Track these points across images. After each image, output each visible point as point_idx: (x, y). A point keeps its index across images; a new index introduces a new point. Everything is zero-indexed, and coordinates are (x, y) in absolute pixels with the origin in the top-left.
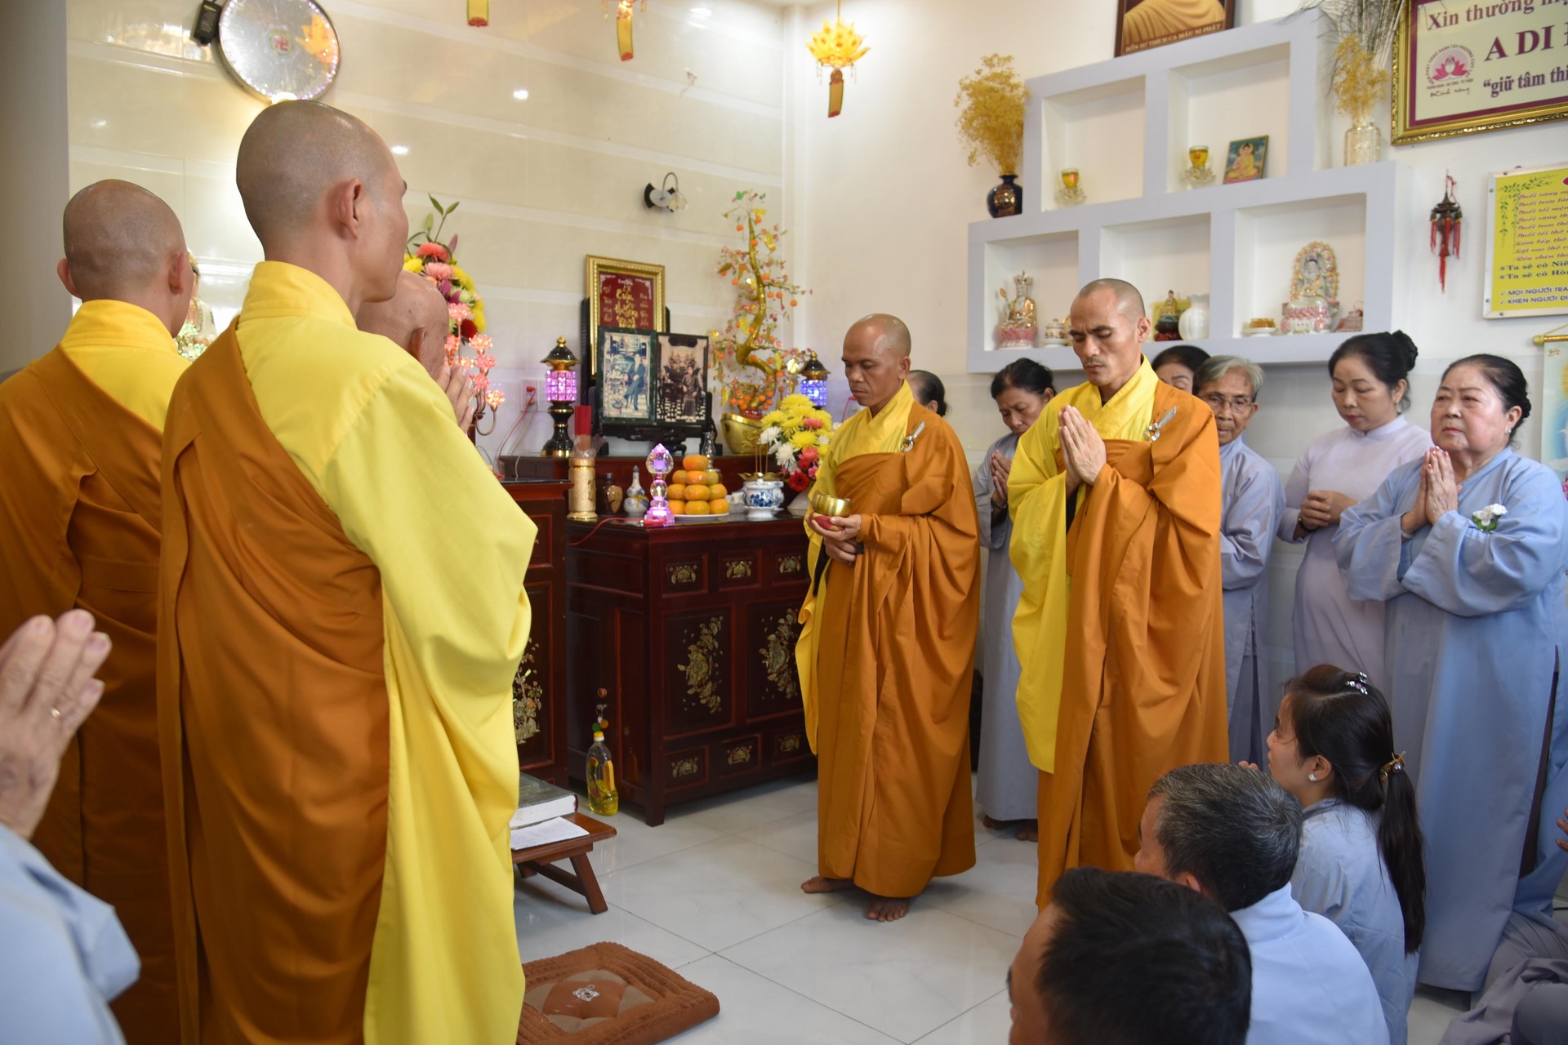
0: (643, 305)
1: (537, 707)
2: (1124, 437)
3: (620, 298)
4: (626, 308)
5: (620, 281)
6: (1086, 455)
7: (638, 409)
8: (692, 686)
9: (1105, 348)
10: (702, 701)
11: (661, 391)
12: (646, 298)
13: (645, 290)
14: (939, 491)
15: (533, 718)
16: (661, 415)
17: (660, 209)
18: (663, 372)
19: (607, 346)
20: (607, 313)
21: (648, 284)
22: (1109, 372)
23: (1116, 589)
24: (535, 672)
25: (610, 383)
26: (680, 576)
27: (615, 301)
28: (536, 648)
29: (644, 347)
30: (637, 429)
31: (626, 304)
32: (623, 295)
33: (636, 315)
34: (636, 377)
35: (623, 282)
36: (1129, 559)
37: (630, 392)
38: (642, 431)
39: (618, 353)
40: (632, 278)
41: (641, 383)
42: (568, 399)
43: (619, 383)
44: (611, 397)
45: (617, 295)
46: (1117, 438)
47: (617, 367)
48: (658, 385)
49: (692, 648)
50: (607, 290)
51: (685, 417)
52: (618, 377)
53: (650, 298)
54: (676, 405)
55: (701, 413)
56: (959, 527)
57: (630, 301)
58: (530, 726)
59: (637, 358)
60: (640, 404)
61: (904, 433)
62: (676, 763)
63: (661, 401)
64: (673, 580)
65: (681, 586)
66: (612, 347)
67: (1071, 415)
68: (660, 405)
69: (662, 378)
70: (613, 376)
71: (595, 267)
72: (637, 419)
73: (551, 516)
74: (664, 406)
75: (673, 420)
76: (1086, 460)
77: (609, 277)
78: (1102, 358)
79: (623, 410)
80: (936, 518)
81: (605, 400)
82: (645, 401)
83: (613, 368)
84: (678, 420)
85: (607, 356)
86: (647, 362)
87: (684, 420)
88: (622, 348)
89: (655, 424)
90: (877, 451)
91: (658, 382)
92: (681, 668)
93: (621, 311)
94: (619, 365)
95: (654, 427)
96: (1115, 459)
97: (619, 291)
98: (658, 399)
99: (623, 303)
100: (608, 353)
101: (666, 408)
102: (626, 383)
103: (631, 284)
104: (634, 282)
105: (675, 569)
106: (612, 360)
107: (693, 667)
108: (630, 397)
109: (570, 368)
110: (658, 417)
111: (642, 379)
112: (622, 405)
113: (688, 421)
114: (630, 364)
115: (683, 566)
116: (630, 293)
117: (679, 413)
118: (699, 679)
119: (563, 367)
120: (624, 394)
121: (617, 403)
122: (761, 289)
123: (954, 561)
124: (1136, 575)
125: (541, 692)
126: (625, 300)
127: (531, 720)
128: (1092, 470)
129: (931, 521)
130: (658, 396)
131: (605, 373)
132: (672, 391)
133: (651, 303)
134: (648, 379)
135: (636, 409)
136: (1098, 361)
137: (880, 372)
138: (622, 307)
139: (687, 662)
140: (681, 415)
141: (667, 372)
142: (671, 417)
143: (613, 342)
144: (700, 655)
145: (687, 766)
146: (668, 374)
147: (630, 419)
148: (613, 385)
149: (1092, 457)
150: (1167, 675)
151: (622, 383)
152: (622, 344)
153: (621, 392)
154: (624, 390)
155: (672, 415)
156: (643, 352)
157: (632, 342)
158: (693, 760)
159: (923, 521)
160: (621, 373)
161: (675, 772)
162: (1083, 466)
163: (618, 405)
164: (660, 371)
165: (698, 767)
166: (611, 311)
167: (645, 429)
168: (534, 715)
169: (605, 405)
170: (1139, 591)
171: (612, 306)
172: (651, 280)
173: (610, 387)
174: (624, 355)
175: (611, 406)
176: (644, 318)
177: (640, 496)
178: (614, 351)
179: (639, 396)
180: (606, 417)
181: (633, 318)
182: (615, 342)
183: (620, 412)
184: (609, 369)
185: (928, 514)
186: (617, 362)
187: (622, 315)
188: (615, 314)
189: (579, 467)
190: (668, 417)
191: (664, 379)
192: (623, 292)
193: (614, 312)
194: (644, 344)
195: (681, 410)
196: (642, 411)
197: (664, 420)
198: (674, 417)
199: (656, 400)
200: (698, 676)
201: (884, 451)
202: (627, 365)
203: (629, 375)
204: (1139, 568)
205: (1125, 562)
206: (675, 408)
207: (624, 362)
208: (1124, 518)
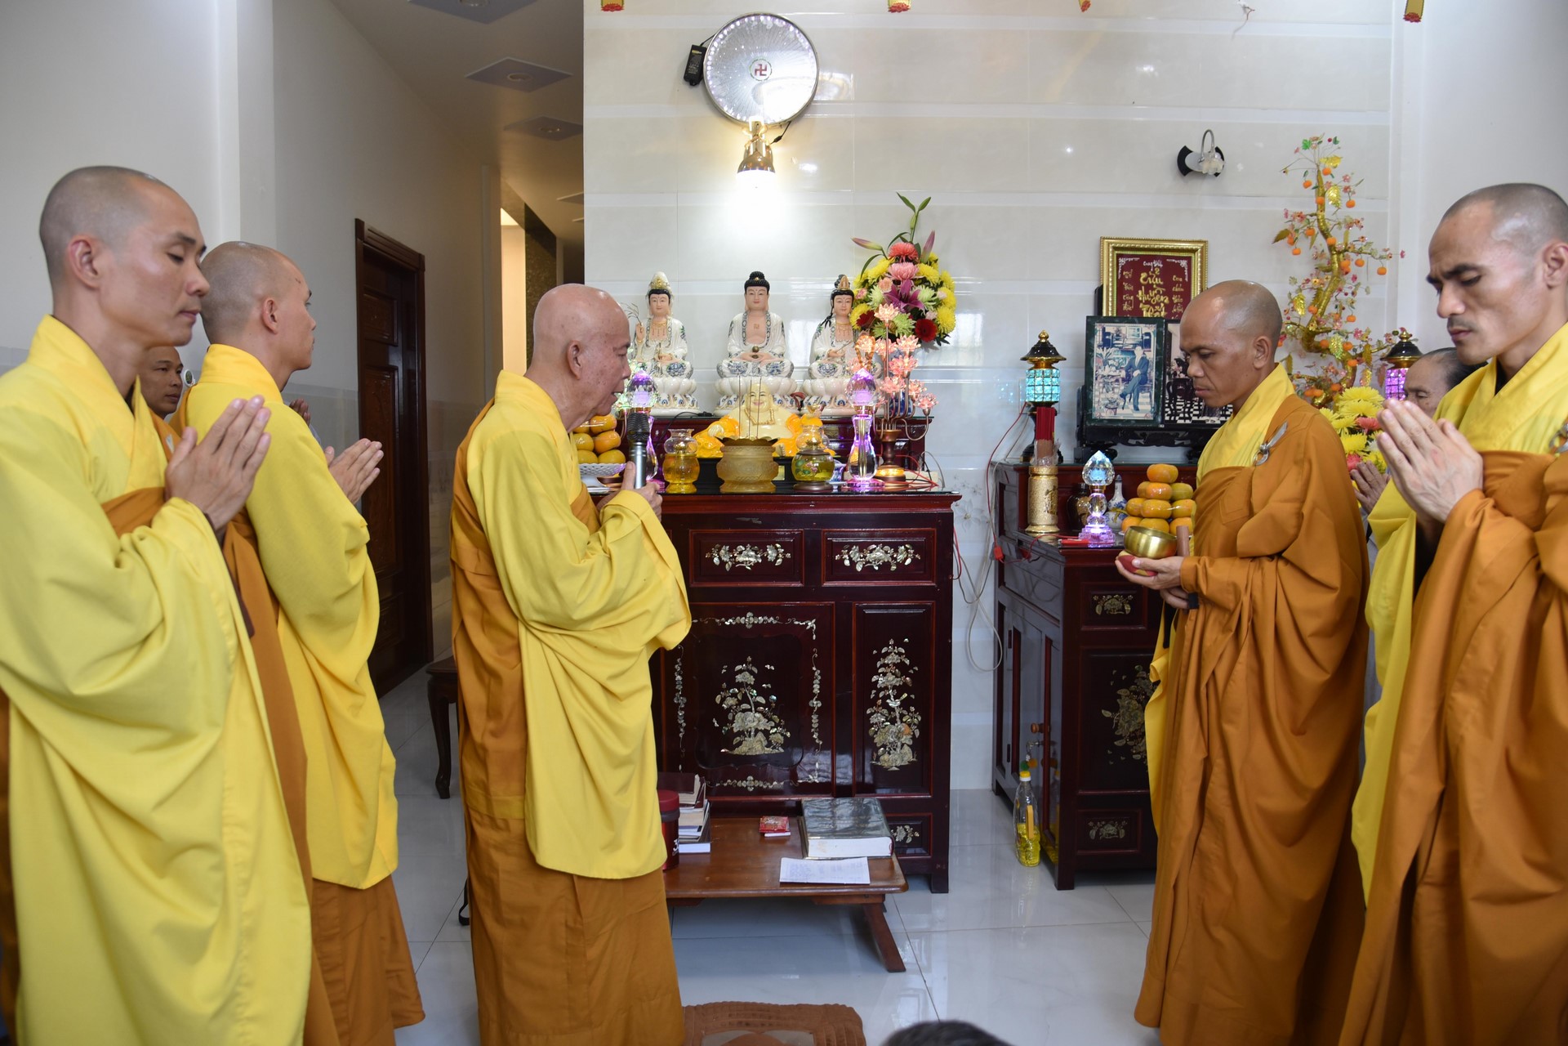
0: (1176, 289)
1: (914, 735)
2: (1515, 446)
3: (1146, 283)
4: (1152, 293)
5: (1145, 263)
6: (1428, 476)
7: (1143, 408)
8: (1120, 737)
9: (1472, 302)
10: (1134, 757)
11: (1171, 388)
12: (1181, 280)
13: (1179, 271)
14: (1293, 522)
15: (908, 745)
16: (1170, 416)
17: (1202, 175)
18: (1175, 366)
19: (1098, 339)
20: (1128, 301)
21: (1184, 263)
22: (1483, 341)
23: (1453, 699)
24: (913, 696)
25: (1102, 380)
26: (1108, 606)
27: (1138, 286)
28: (914, 670)
29: (1148, 337)
30: (1138, 433)
31: (1153, 289)
32: (1149, 279)
33: (1166, 301)
34: (1136, 373)
35: (1149, 264)
36: (1475, 651)
37: (1129, 391)
38: (1143, 436)
39: (1113, 345)
40: (1163, 259)
41: (1144, 380)
42: (1047, 399)
43: (1113, 380)
44: (1102, 396)
45: (1141, 280)
46: (1505, 449)
47: (1110, 362)
48: (1167, 381)
49: (1122, 692)
50: (1127, 274)
51: (1201, 419)
52: (1112, 373)
53: (1187, 279)
54: (1192, 404)
55: (1227, 413)
56: (1314, 575)
57: (1158, 285)
58: (906, 754)
59: (1139, 351)
60: (1142, 404)
61: (1262, 440)
62: (1095, 824)
63: (1170, 400)
64: (1098, 610)
65: (1107, 617)
66: (1104, 339)
67: (1396, 415)
68: (1169, 404)
69: (1172, 372)
70: (1105, 373)
71: (1111, 250)
72: (1137, 421)
73: (935, 529)
74: (1175, 405)
75: (1188, 422)
76: (1429, 485)
77: (1130, 259)
78: (1469, 318)
79: (1119, 411)
80: (1287, 562)
81: (1095, 399)
82: (1148, 400)
83: (1105, 363)
84: (1193, 421)
85: (1097, 350)
86: (1151, 355)
87: (1204, 421)
88: (1117, 340)
89: (1162, 426)
90: (1228, 465)
91: (1167, 377)
92: (1107, 714)
93: (1144, 299)
94: (1114, 360)
95: (1161, 429)
96: (1494, 484)
97: (1144, 275)
98: (1167, 397)
99: (1149, 287)
100: (1099, 346)
101: (1178, 407)
102: (1123, 380)
103: (1161, 266)
104: (1164, 262)
105: (1101, 597)
106: (1104, 355)
107: (1123, 714)
108: (1129, 395)
109: (1054, 365)
110: (1167, 418)
111: (1144, 374)
112: (1118, 405)
113: (1209, 422)
114: (1129, 358)
115: (1113, 595)
116: (1157, 276)
117: (1197, 412)
118: (1131, 730)
119: (1044, 365)
120: (1120, 392)
121: (1111, 402)
122: (1335, 256)
123: (1309, 625)
124: (1487, 679)
125: (920, 719)
126: (1152, 284)
127: (906, 747)
128: (1443, 502)
129: (1281, 564)
130: (1167, 394)
131: (1095, 370)
132: (1187, 388)
133: (1187, 286)
134: (1153, 374)
135: (1137, 409)
136: (1462, 324)
137: (1220, 362)
138: (1147, 293)
139: (1115, 708)
140: (1198, 416)
141: (1179, 365)
142: (1184, 418)
143: (1105, 334)
144: (1134, 702)
145: (1110, 830)
146: (1181, 368)
147: (1129, 421)
148: (1106, 383)
149: (1441, 482)
150: (1539, 856)
151: (1117, 381)
152: (1118, 335)
153: (1116, 390)
154: (1121, 388)
155: (1187, 415)
156: (1146, 344)
157: (1130, 332)
158: (1120, 823)
159: (1269, 566)
160: (1117, 368)
161: (1093, 833)
162: (1422, 494)
163: (1112, 405)
164: (1170, 365)
165: (1126, 832)
166: (1132, 298)
167: (1148, 433)
168: (911, 743)
169: (1095, 405)
170: (1488, 707)
171: (1135, 293)
172: (1189, 259)
173: (1101, 385)
174: (1120, 348)
175: (1102, 407)
176: (1177, 303)
177: (1120, 510)
178: (1107, 343)
179: (1140, 394)
180: (1095, 419)
181: (1162, 305)
182: (1109, 334)
183: (1115, 414)
184: (1101, 364)
185: (1278, 556)
186: (1111, 357)
187: (1147, 302)
188: (1137, 302)
189: (1039, 475)
190: (1180, 418)
191: (1175, 374)
192: (1149, 276)
193: (1136, 299)
194: (1148, 334)
195: (1199, 410)
196: (1143, 411)
197: (1175, 421)
198: (1190, 418)
199: (1164, 398)
200: (1130, 727)
201: (1236, 465)
202: (1125, 359)
203: (1126, 371)
204: (1491, 668)
205: (1468, 656)
206: (1191, 407)
207: (1120, 356)
208: (1480, 583)
